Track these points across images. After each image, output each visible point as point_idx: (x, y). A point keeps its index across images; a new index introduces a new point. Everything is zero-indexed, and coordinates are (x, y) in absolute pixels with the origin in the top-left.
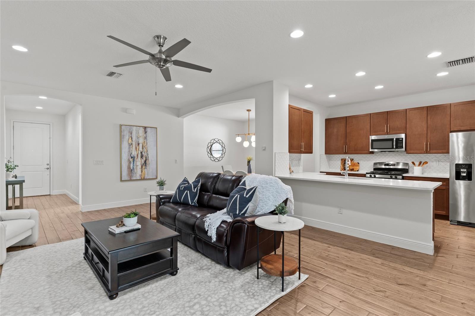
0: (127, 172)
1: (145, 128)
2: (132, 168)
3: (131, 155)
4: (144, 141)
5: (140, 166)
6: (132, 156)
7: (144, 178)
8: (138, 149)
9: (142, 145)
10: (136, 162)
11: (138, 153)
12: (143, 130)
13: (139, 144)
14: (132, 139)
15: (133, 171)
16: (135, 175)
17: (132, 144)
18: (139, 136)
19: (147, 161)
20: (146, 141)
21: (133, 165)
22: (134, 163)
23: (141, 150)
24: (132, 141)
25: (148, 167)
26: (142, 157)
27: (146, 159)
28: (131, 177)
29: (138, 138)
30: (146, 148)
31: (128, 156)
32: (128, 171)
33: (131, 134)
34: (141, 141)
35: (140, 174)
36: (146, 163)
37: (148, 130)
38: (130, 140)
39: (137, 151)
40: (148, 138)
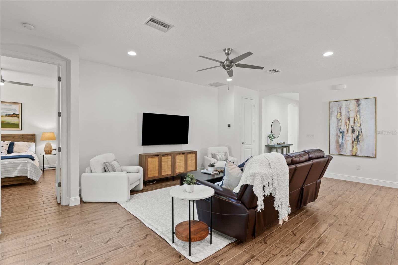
0: (335, 147)
1: (358, 100)
2: (340, 143)
3: (339, 130)
4: (357, 115)
5: (351, 142)
6: (341, 131)
7: (356, 154)
8: (348, 124)
9: (353, 119)
10: (346, 137)
11: (347, 127)
12: (356, 103)
13: (349, 119)
14: (341, 114)
15: (341, 146)
16: (344, 150)
17: (341, 119)
18: (350, 110)
19: (360, 136)
20: (359, 114)
21: (342, 140)
22: (344, 138)
23: (353, 124)
24: (341, 116)
25: (361, 143)
26: (353, 132)
27: (359, 135)
28: (339, 152)
29: (348, 112)
30: (358, 122)
31: (337, 131)
32: (337, 145)
33: (340, 109)
34: (352, 115)
35: (351, 149)
36: (359, 139)
37: (362, 102)
38: (339, 116)
39: (347, 126)
40: (361, 111)
